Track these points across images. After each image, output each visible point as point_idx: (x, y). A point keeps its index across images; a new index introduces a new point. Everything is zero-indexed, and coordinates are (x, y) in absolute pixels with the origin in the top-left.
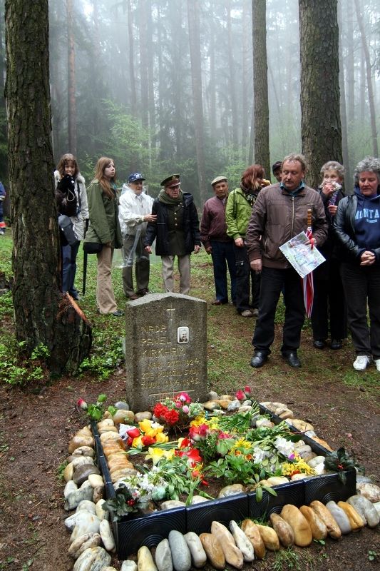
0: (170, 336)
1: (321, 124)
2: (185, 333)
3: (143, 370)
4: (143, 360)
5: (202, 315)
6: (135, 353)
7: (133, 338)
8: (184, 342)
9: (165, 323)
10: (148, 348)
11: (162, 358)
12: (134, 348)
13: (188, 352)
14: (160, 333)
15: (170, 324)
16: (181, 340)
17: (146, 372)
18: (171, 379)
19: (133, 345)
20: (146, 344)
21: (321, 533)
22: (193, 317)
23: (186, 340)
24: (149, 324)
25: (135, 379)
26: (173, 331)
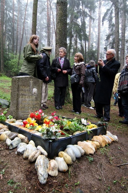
0: (30, 91)
1: (62, 41)
2: (35, 91)
3: (20, 103)
4: (20, 99)
5: (41, 85)
6: (18, 96)
7: (17, 90)
8: (35, 94)
9: (29, 86)
10: (23, 95)
11: (27, 99)
12: (17, 94)
13: (36, 98)
14: (27, 90)
15: (31, 87)
16: (34, 93)
17: (21, 104)
18: (30, 108)
19: (17, 93)
20: (22, 93)
21: (107, 142)
22: (38, 86)
23: (36, 94)
24: (23, 85)
25: (17, 107)
26: (32, 89)
